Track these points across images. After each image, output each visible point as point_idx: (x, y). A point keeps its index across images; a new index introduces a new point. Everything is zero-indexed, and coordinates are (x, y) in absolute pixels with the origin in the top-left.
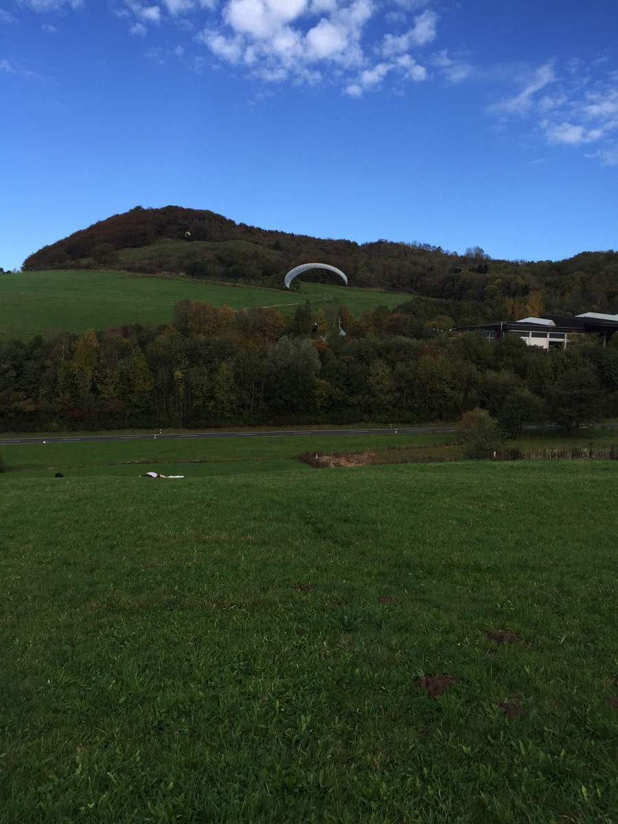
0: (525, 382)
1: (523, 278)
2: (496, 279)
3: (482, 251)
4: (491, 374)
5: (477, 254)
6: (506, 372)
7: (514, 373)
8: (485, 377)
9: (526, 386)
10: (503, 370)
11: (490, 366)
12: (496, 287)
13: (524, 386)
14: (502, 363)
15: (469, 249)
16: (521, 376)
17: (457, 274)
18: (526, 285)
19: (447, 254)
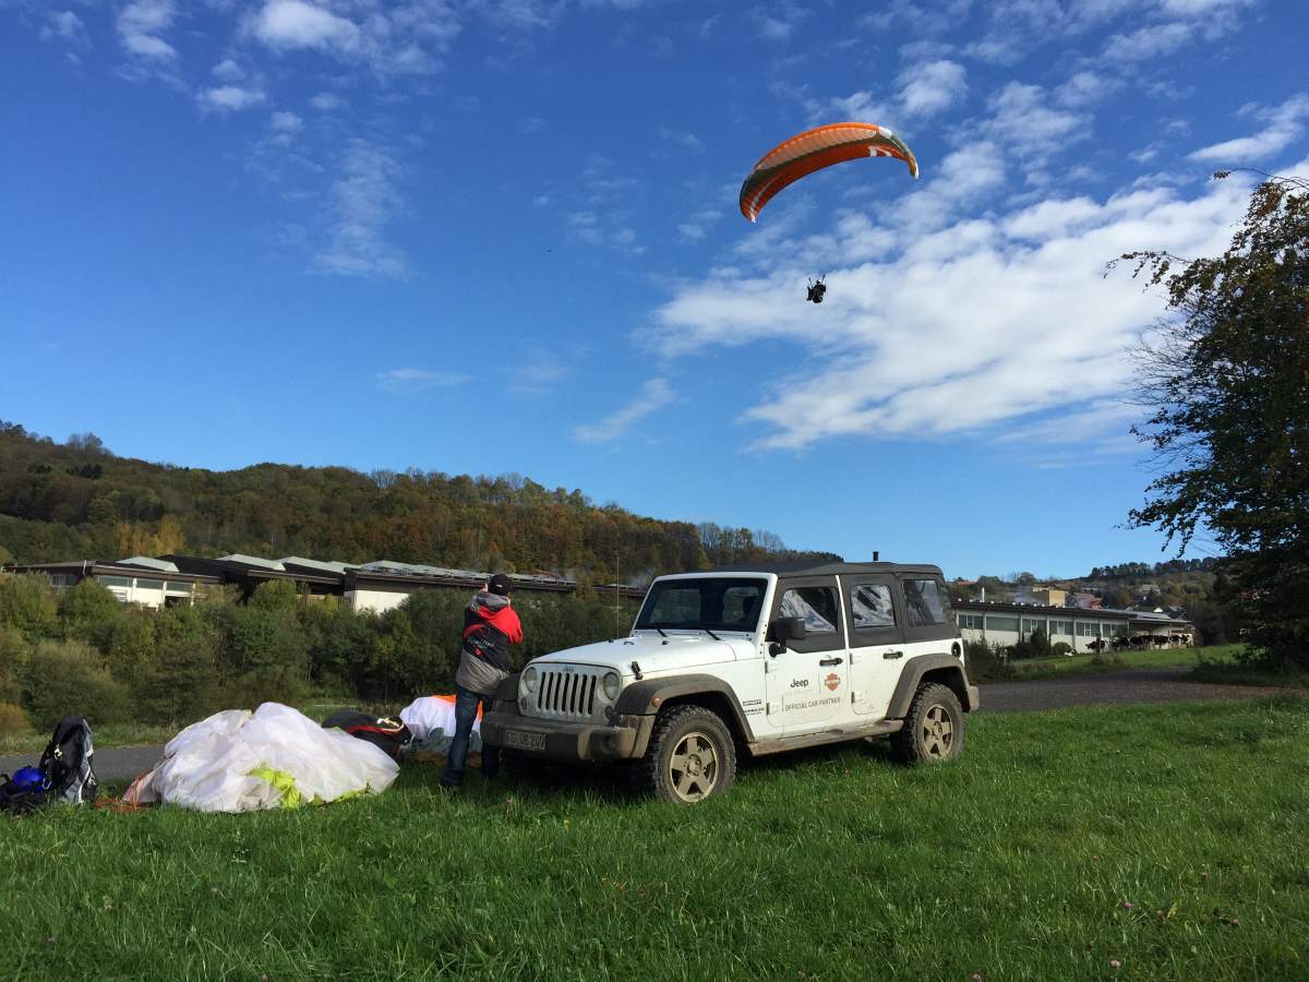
0: (105, 660)
1: (158, 493)
2: (112, 490)
3: (98, 441)
4: (49, 647)
5: (88, 447)
6: (74, 643)
7: (90, 644)
8: (35, 652)
9: (107, 667)
10: (69, 640)
11: (48, 634)
12: (111, 504)
13: (104, 668)
14: (71, 629)
15: (75, 436)
16: (101, 651)
17: (42, 475)
18: (161, 505)
19: (31, 440)
